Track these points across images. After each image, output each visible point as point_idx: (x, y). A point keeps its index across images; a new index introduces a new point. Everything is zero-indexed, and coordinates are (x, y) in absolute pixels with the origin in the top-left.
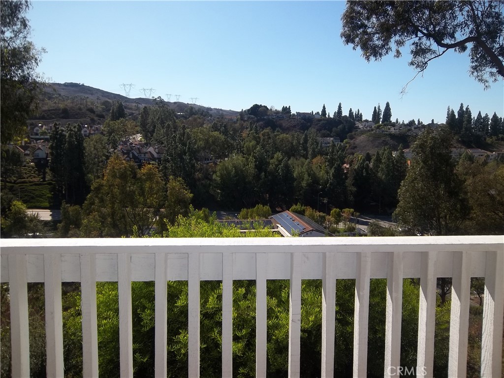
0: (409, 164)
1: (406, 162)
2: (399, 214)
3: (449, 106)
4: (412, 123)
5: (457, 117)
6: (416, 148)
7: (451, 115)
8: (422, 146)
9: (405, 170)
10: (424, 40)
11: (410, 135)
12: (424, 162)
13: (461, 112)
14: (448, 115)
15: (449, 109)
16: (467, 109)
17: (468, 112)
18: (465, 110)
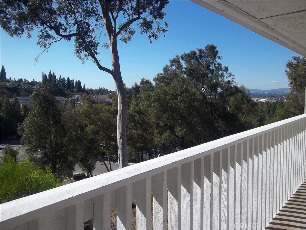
0: (22, 106)
1: (19, 105)
2: (25, 139)
3: (43, 72)
4: (21, 80)
5: (48, 78)
6: (34, 96)
7: (45, 77)
8: (37, 95)
9: (19, 110)
10: (48, 29)
11: (20, 88)
12: (40, 104)
13: (50, 75)
14: (43, 76)
15: (43, 73)
16: (53, 74)
17: (54, 76)
18: (52, 74)
